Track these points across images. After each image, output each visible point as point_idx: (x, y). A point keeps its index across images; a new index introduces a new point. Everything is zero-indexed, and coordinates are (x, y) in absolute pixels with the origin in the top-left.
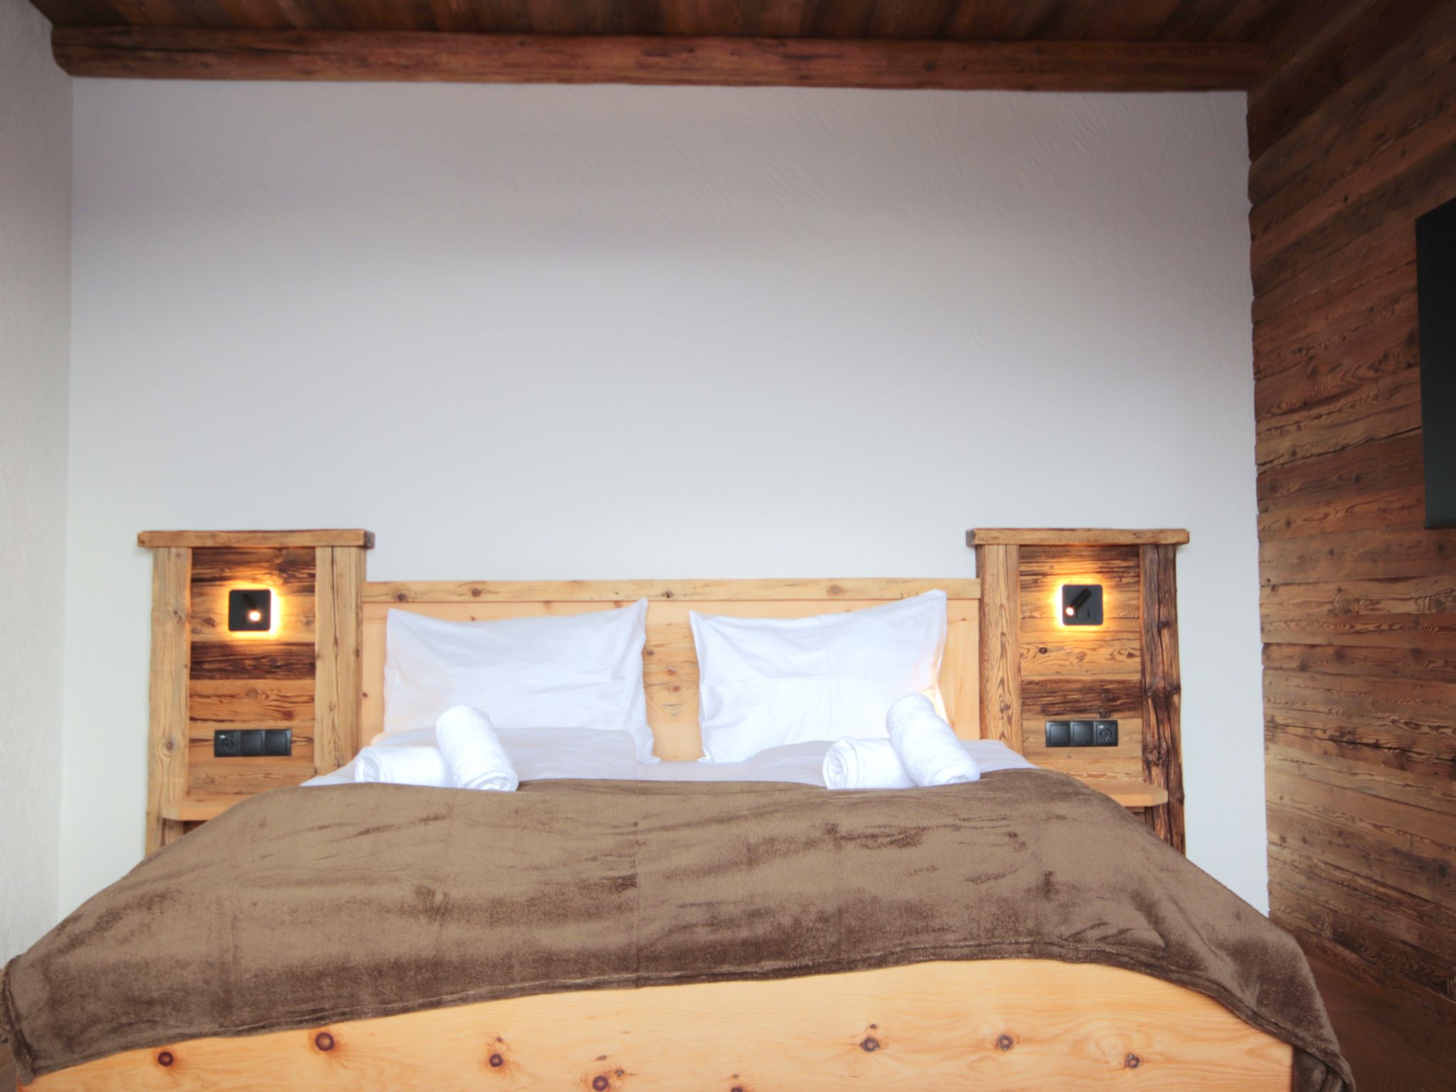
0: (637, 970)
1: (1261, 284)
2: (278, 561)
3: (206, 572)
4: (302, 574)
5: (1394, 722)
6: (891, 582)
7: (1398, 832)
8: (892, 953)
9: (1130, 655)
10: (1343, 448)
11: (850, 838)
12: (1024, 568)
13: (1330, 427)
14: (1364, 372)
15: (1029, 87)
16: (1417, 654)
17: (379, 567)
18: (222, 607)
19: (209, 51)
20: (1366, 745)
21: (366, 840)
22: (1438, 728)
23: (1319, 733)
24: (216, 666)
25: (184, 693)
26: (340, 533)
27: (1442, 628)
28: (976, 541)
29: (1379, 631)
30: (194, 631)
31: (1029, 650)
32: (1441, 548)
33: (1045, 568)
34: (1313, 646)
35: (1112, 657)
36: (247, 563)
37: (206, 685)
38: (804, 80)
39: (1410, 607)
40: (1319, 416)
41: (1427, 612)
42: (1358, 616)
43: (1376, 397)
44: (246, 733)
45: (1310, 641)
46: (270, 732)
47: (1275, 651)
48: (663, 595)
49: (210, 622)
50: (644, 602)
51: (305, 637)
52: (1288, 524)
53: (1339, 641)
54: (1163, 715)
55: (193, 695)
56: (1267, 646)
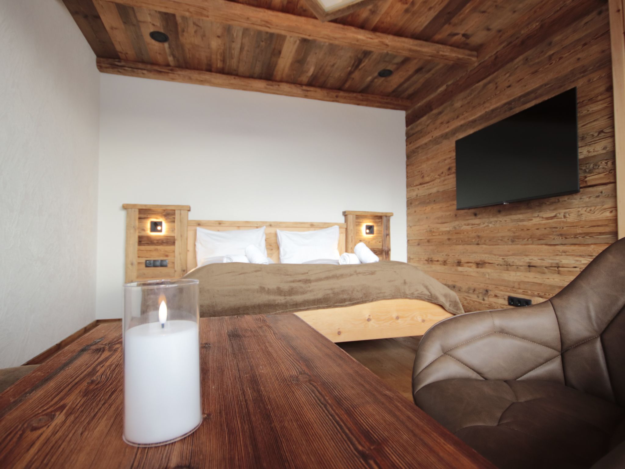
0: (317, 305)
1: (408, 157)
2: (164, 213)
3: (142, 216)
4: (171, 217)
5: (443, 255)
6: (325, 223)
7: (443, 280)
8: (374, 298)
9: (380, 242)
10: (431, 194)
11: (360, 273)
12: (357, 221)
13: (427, 189)
14: (437, 176)
15: (358, 104)
16: (449, 239)
17: (192, 216)
18: (148, 225)
19: (144, 69)
20: (435, 261)
21: (242, 276)
22: (454, 255)
23: (422, 259)
24: (145, 242)
25: (136, 249)
26: (183, 206)
27: (456, 233)
28: (345, 214)
29: (439, 235)
30: (139, 232)
31: (357, 240)
32: (456, 215)
33: (361, 221)
34: (421, 240)
35: (376, 243)
36: (155, 214)
37: (143, 248)
38: (306, 96)
39: (448, 229)
40: (424, 187)
41: (452, 230)
42: (434, 232)
43: (440, 182)
44: (154, 261)
45: (421, 238)
46: (162, 261)
47: (411, 242)
48: (269, 225)
49: (144, 230)
50: (265, 227)
51: (172, 235)
52: (415, 212)
53: (428, 238)
54: (387, 256)
55: (139, 250)
56: (408, 241)
